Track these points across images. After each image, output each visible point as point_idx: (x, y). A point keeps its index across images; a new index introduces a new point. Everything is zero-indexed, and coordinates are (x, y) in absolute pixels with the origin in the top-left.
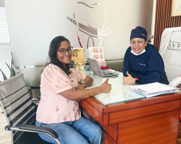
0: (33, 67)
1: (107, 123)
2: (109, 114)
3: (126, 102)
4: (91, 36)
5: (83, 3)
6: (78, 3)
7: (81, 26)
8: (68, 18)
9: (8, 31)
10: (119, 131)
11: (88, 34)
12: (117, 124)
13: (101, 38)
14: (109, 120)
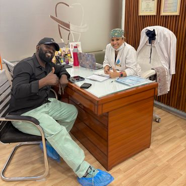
8: (51, 16)
12: (108, 113)
14: (102, 110)
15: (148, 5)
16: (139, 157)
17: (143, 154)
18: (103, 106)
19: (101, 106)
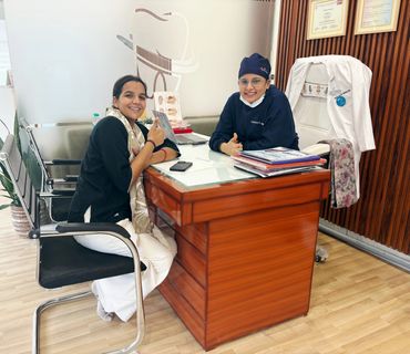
0: (54, 125)
1: (189, 221)
2: (193, 203)
3: (223, 184)
4: (161, 72)
5: (147, 11)
6: (137, 11)
7: (141, 51)
8: (118, 36)
9: (8, 59)
10: (211, 237)
11: (156, 69)
12: (207, 223)
13: (180, 76)
14: (192, 215)
15: (327, 15)
16: (279, 332)
17: (289, 327)
18: (197, 206)
19: (190, 206)
